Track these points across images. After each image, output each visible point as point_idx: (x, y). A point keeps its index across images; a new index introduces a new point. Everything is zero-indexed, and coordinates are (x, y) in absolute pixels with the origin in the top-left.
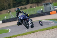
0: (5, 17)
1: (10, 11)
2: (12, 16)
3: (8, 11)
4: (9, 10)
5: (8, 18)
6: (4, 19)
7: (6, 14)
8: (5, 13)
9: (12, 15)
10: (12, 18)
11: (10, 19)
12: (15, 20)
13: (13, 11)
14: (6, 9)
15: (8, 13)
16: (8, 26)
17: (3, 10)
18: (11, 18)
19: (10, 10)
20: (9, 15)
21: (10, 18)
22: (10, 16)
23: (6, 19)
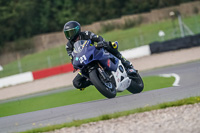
0: (161, 34)
1: (177, 14)
2: (184, 29)
3: (172, 14)
4: (173, 8)
5: (172, 36)
6: (158, 40)
7: (163, 21)
8: (160, 19)
9: (186, 27)
10: (186, 37)
11: (177, 40)
12: (195, 42)
13: (188, 12)
14: (162, 7)
15: (170, 20)
16: (171, 66)
17: (154, 8)
18: (182, 35)
19: (177, 8)
20: (174, 27)
21: (178, 36)
22: (177, 29)
23: (163, 40)
